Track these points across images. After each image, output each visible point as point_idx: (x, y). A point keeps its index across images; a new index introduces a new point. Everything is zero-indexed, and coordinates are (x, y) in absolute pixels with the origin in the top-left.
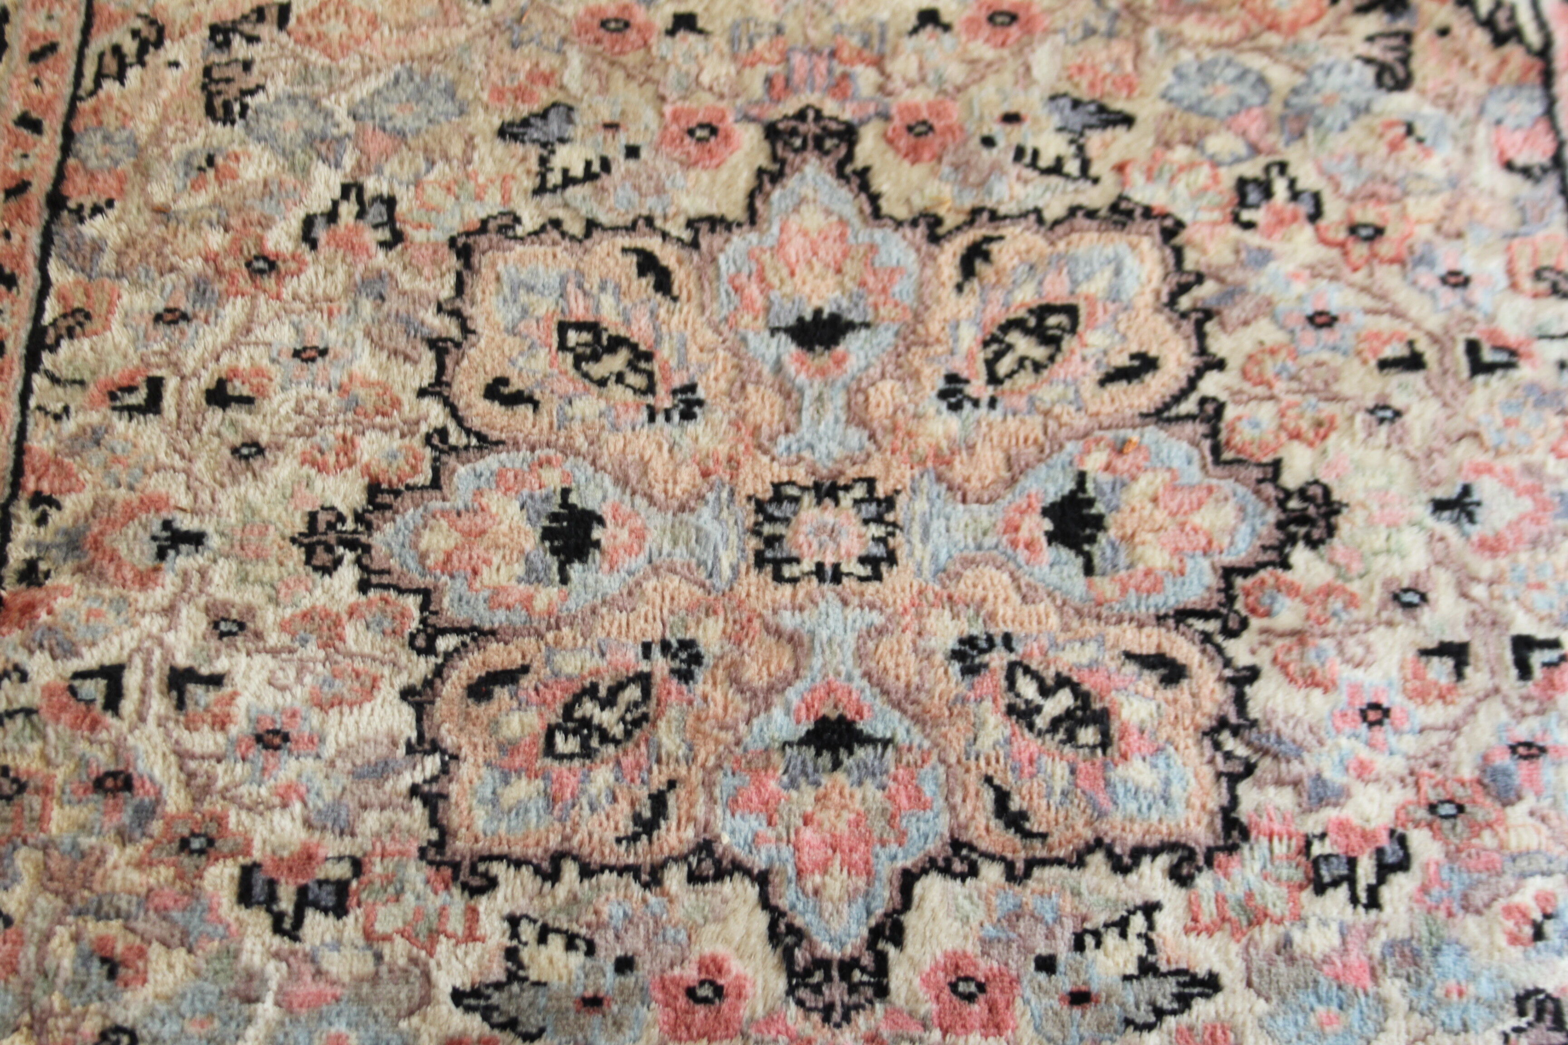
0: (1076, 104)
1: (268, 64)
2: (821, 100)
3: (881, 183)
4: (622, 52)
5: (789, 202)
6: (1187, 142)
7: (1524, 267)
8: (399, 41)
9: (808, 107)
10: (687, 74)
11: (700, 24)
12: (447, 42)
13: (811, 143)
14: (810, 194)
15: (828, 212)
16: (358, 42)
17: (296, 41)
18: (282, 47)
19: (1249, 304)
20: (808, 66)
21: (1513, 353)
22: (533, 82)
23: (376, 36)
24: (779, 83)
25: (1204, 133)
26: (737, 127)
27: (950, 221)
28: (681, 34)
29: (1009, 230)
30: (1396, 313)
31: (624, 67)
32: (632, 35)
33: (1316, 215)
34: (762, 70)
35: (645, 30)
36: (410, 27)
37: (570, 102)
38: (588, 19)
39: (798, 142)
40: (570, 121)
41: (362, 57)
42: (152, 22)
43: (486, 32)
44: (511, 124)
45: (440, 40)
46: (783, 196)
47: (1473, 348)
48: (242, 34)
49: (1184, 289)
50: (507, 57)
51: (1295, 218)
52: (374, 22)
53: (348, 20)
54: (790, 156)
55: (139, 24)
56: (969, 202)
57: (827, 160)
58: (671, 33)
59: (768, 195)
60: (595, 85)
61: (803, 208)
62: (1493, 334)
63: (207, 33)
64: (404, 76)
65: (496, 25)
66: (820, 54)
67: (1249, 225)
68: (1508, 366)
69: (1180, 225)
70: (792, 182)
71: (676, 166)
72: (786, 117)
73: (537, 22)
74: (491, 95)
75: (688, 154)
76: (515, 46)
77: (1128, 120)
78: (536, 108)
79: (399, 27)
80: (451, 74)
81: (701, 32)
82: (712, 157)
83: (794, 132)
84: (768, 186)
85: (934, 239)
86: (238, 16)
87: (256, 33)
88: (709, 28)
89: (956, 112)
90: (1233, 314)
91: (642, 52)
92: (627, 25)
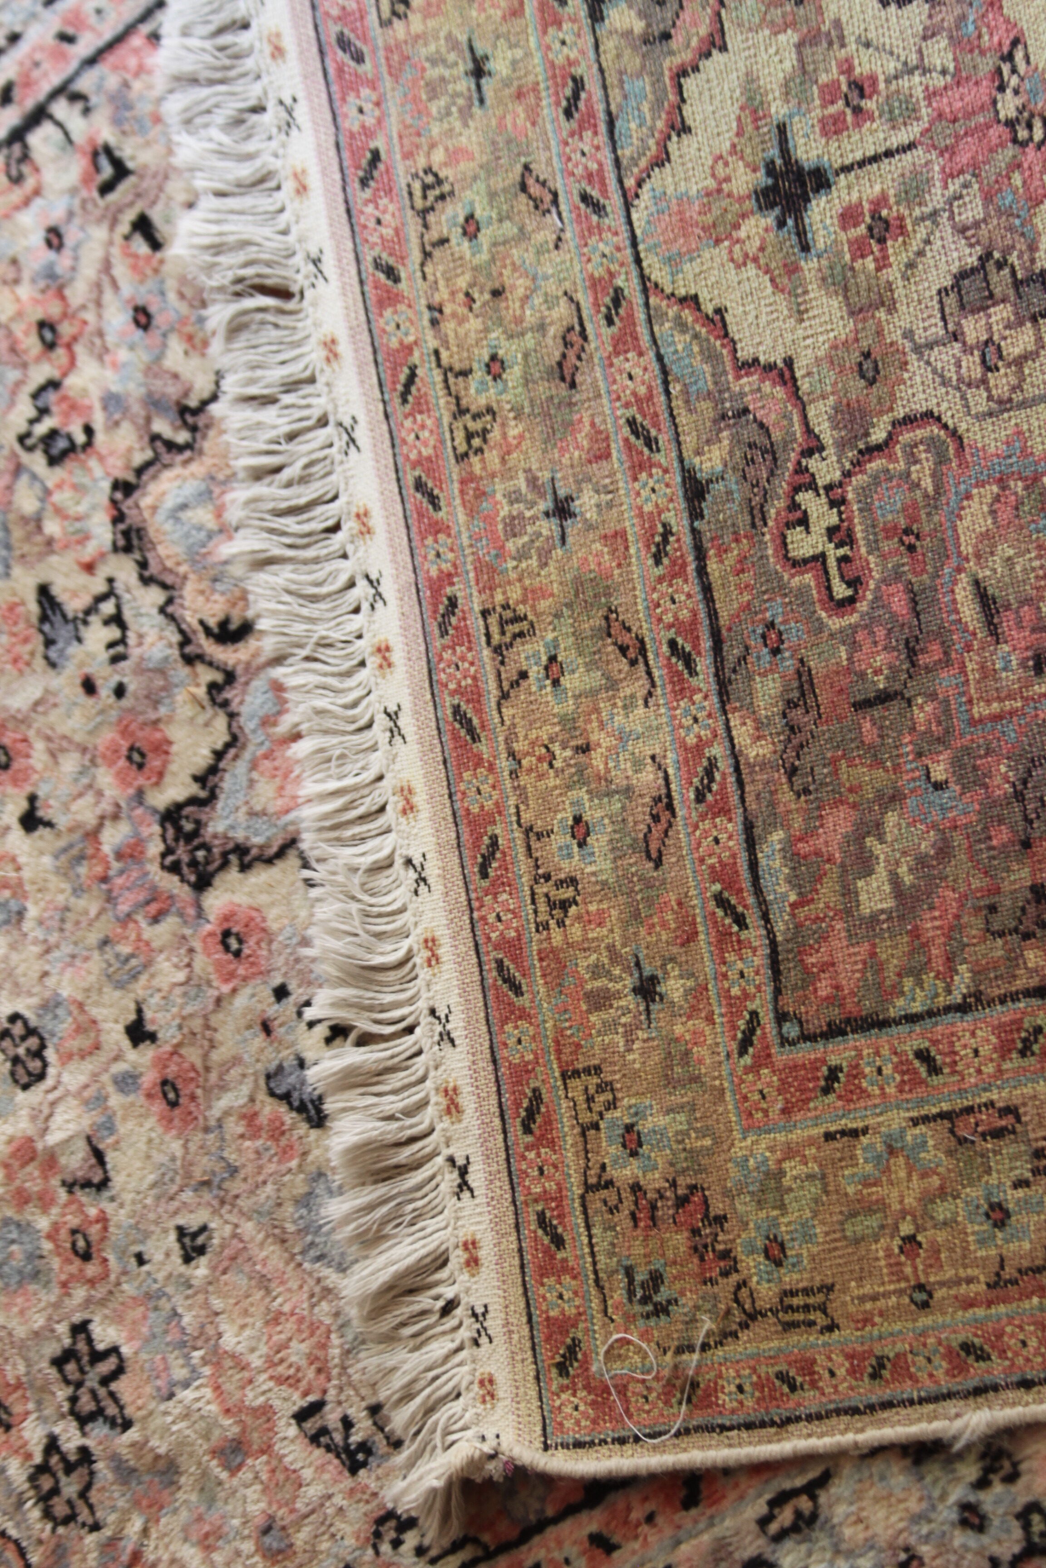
0: (49, 643)
1: (363, 1392)
2: (151, 861)
3: (202, 758)
4: (193, 1068)
5: (259, 823)
6: (39, 528)
7: (17, 195)
8: (282, 1283)
9: (163, 867)
10: (185, 994)
11: (133, 1017)
12: (261, 1236)
13: (196, 842)
14: (244, 809)
15: (252, 783)
16: (301, 1320)
17: (329, 1380)
18: (341, 1389)
19: (158, 385)
20: (127, 894)
21: (95, 154)
22: (260, 1129)
23: (286, 1308)
24: (153, 908)
25: (24, 520)
26: (212, 918)
27: (207, 676)
28: (150, 1027)
29: (191, 619)
30: (107, 266)
31: (205, 1056)
32: (172, 1071)
33: (53, 384)
34: (149, 932)
35: (161, 1063)
36: (264, 1282)
37: (262, 1082)
38: (177, 1122)
39: (200, 854)
40: (280, 1069)
41: (313, 1306)
42: (377, 1535)
43: (233, 1206)
44: (309, 1120)
45: (262, 1245)
46: (256, 834)
47: (106, 188)
48: (347, 1437)
49: (171, 446)
50: (249, 1169)
51: (65, 398)
52: (275, 1319)
53: (285, 1346)
54: (216, 851)
55: (385, 1548)
56: (183, 671)
57: (203, 817)
58: (152, 1037)
59: (261, 847)
60: (235, 1073)
61: (258, 808)
62: (86, 180)
63: (362, 1472)
64: (313, 1253)
65: (223, 1202)
66: (110, 891)
67: (89, 431)
68: (108, 150)
69: (117, 485)
70: (239, 835)
71: (275, 946)
72: (183, 880)
73: (204, 1165)
74: (292, 1158)
75: (258, 943)
76: (233, 1171)
77: (44, 591)
78: (283, 1108)
79: (268, 1291)
80: (289, 1209)
81: (139, 1011)
82: (252, 919)
83: (194, 864)
84: (254, 852)
85: (230, 677)
86: (330, 1456)
87: (340, 1425)
88: (132, 1006)
89: (108, 736)
90: (172, 391)
91: (183, 1051)
92: (164, 1082)
